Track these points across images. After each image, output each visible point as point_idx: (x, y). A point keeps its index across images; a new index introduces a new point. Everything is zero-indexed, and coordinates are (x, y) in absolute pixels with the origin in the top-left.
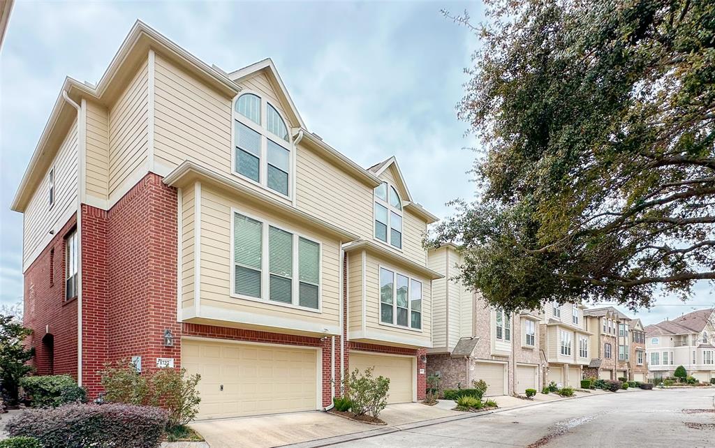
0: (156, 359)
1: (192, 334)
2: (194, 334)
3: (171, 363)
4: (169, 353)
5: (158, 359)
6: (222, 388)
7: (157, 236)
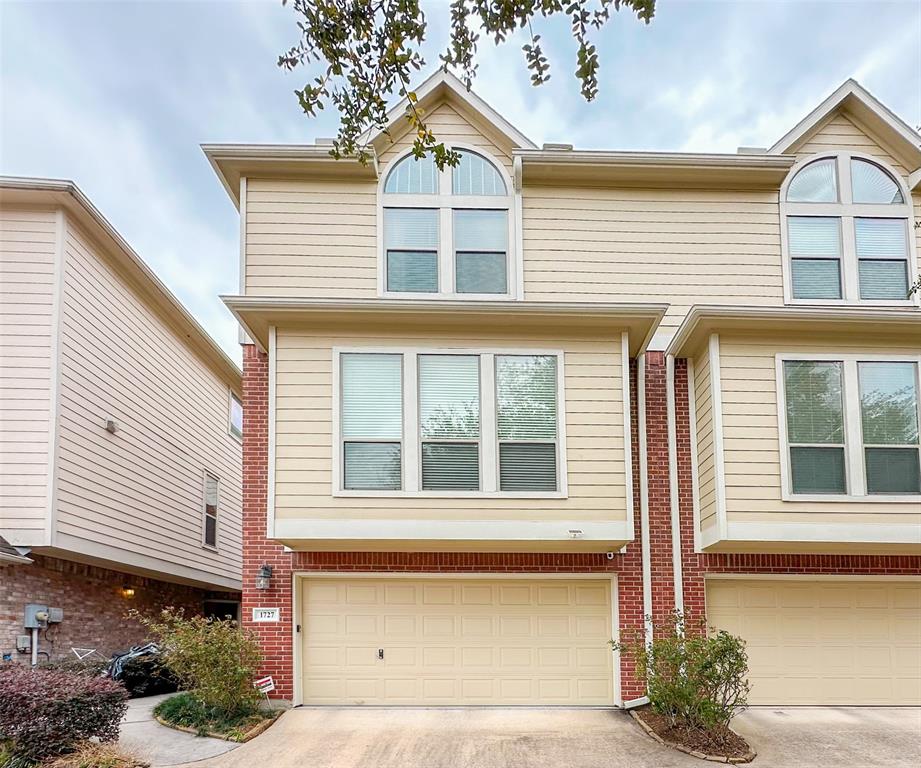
0: (251, 610)
1: (310, 568)
2: (313, 568)
3: (274, 616)
4: (272, 600)
5: (254, 609)
6: (381, 655)
7: (254, 431)
